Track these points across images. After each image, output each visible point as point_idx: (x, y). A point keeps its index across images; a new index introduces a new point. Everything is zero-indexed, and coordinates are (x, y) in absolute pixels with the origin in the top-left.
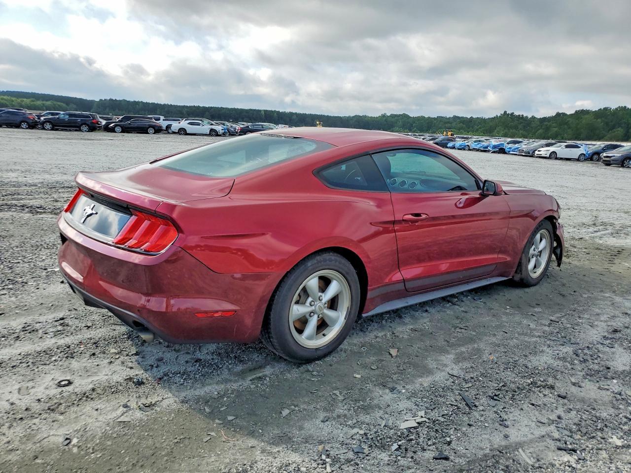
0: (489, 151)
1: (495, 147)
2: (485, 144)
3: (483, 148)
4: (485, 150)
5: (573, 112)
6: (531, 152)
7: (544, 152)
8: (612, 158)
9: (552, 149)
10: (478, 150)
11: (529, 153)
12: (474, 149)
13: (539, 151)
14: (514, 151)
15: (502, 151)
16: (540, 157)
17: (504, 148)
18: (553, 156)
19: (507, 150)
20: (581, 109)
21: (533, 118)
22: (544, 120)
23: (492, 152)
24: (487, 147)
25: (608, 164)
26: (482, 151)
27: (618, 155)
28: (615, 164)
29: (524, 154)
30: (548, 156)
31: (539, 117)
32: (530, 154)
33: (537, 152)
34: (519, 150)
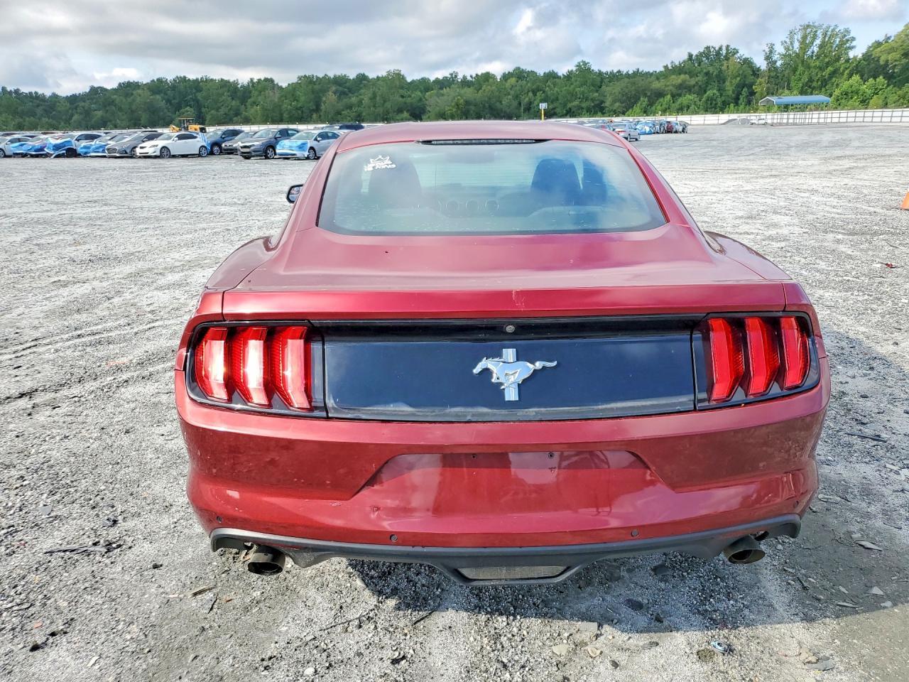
0: (47, 155)
1: (57, 147)
2: (37, 144)
3: (35, 151)
4: (40, 154)
5: (115, 86)
6: (128, 151)
7: (150, 147)
8: (252, 148)
9: (160, 143)
10: (24, 156)
11: (126, 153)
12: (16, 155)
13: (141, 148)
14: (98, 152)
15: (72, 153)
16: (145, 157)
17: (75, 148)
18: (165, 153)
19: (79, 150)
20: (127, 81)
21: (55, 96)
22: (73, 99)
23: (55, 157)
24: (42, 149)
25: (247, 156)
26: (32, 156)
27: (257, 143)
28: (257, 156)
29: (118, 155)
30: (158, 153)
31: (64, 95)
32: (129, 154)
33: (138, 151)
34: (108, 149)
